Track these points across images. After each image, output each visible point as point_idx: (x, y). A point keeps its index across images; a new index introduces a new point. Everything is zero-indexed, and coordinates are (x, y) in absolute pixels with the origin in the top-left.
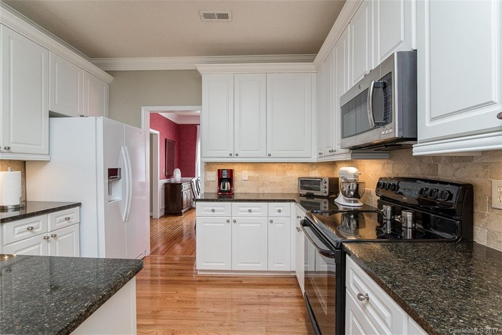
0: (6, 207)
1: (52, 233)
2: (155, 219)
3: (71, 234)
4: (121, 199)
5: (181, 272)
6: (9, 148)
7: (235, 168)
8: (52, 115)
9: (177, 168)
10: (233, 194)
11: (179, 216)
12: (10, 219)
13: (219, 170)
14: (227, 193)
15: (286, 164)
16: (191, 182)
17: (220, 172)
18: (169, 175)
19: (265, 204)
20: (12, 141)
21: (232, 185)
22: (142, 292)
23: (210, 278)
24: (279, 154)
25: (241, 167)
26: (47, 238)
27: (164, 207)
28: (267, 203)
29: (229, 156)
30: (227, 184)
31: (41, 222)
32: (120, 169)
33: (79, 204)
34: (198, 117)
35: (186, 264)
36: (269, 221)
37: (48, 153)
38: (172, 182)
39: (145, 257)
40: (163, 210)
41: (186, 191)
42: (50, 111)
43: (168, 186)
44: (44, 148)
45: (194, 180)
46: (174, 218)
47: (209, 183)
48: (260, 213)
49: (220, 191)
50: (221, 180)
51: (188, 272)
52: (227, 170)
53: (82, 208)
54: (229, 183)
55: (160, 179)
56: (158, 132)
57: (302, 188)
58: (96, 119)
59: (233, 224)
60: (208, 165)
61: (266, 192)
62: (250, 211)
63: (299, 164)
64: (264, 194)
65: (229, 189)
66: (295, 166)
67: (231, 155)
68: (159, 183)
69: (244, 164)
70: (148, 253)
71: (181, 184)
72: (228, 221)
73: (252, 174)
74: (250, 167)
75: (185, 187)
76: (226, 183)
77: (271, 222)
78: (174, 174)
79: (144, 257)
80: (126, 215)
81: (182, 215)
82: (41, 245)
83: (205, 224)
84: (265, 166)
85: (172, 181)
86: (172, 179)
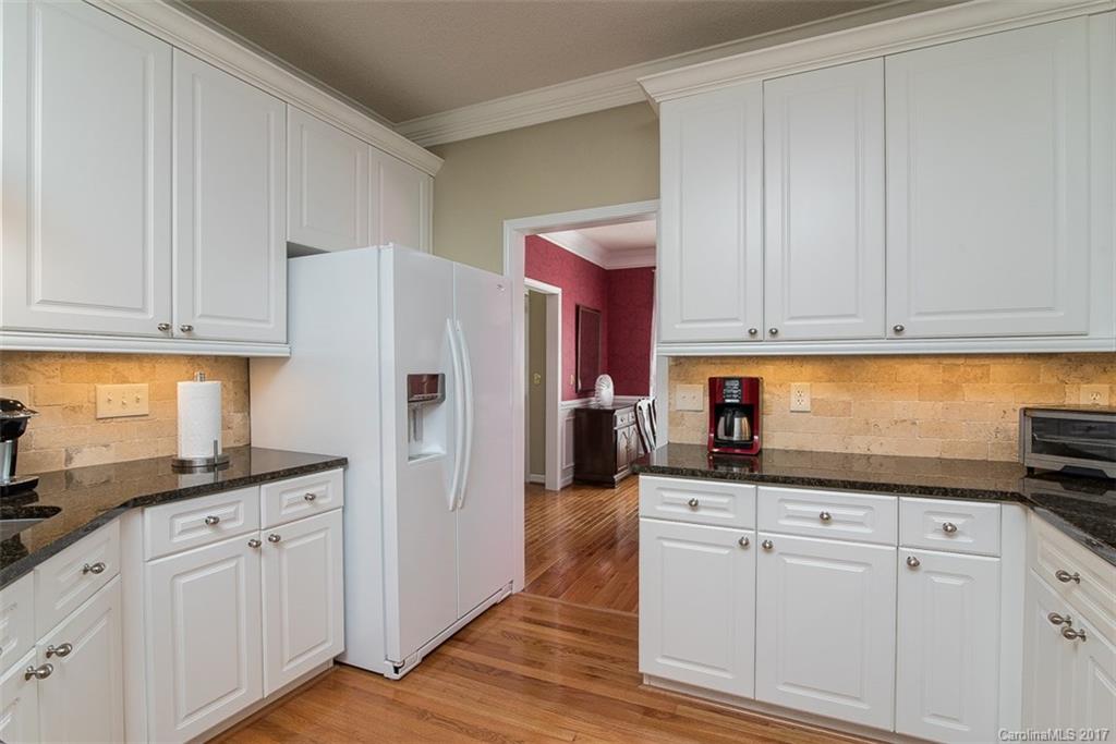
0: (190, 462)
1: (271, 531)
2: (551, 491)
3: (322, 535)
4: (444, 452)
5: (596, 663)
6: (190, 329)
7: (766, 373)
8: (294, 251)
9: (604, 373)
10: (761, 451)
11: (608, 488)
12: (160, 498)
13: (713, 381)
14: (737, 451)
15: (961, 361)
16: (636, 409)
17: (716, 386)
18: (586, 389)
19: (889, 499)
20: (199, 312)
21: (754, 426)
22: (482, 713)
23: (680, 707)
24: (932, 328)
25: (787, 370)
26: (256, 545)
27: (572, 464)
28: (895, 498)
29: (748, 337)
30: (740, 424)
31: (242, 505)
32: (443, 375)
33: (342, 462)
34: (650, 249)
35: (611, 638)
36: (903, 562)
37: (285, 341)
38: (593, 407)
39: (510, 595)
40: (571, 471)
41: (626, 430)
42: (288, 243)
43: (584, 415)
44: (274, 327)
45: (644, 404)
46: (595, 492)
47: (682, 416)
48: (868, 531)
49: (715, 442)
50: (718, 409)
51: (614, 667)
52: (740, 379)
53: (349, 472)
54: (745, 420)
55: (563, 400)
56: (557, 290)
57: (1040, 447)
58: (379, 251)
59: (762, 554)
60: (682, 365)
61: (876, 450)
62: (825, 519)
63: (1019, 361)
64: (869, 457)
65: (747, 436)
66: (998, 369)
67: (753, 333)
68: (560, 408)
69: (796, 363)
70: (519, 585)
71: (614, 411)
72: (744, 544)
73: (827, 392)
74: (819, 370)
75: (623, 419)
76: (736, 420)
77: (913, 565)
78: (597, 387)
79: (508, 597)
80: (458, 490)
81: (613, 487)
82: (243, 559)
83: (666, 544)
84: (873, 366)
85: (593, 403)
86: (593, 398)
